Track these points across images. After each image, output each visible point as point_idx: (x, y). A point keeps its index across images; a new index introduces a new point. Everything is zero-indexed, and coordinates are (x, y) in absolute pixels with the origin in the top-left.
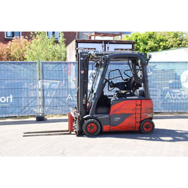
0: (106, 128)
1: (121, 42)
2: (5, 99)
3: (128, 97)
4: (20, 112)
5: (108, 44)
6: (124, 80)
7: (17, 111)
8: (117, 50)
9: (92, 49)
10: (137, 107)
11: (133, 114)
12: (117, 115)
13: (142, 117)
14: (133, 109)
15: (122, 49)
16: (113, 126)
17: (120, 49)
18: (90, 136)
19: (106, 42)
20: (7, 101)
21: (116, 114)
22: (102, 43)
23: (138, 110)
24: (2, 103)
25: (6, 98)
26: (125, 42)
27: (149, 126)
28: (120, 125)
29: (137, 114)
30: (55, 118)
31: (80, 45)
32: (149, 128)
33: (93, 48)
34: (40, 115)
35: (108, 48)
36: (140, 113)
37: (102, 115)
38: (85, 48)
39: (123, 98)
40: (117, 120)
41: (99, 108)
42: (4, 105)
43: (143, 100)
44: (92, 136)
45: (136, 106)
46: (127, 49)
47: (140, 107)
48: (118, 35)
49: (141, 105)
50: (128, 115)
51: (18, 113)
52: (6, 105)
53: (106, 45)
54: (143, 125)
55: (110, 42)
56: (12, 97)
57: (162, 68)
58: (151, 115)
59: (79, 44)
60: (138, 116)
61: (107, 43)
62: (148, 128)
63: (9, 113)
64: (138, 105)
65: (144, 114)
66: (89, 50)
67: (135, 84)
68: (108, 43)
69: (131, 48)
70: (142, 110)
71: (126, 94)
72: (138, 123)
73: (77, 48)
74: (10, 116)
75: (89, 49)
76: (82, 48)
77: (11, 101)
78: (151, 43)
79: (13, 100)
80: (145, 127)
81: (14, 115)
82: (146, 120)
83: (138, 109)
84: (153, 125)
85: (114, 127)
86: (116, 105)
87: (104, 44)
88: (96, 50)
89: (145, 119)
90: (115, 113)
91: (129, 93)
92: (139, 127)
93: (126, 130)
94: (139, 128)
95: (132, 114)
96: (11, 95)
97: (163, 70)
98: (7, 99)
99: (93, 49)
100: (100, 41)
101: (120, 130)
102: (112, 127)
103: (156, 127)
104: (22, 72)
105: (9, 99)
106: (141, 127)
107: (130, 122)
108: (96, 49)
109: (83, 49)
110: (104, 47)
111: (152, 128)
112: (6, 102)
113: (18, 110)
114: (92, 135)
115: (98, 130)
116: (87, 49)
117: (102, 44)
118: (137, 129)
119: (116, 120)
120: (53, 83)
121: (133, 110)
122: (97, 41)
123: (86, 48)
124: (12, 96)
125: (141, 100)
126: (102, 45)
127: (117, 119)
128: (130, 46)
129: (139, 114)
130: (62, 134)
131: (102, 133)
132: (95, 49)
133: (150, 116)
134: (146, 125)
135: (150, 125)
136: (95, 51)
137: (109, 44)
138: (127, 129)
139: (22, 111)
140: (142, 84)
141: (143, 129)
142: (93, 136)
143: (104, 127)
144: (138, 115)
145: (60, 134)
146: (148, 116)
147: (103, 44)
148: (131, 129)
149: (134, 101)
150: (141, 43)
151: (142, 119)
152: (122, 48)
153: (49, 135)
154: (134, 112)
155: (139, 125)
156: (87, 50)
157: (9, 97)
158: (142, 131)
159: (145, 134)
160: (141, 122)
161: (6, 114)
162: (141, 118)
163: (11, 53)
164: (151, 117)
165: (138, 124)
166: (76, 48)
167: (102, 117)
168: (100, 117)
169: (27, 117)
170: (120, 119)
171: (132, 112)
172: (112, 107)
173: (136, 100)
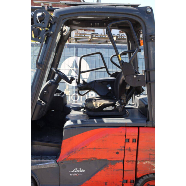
3: (105, 120)
9: (90, 30)
10: (128, 145)
11: (117, 161)
12: (75, 163)
13: (138, 169)
14: (118, 151)
21: (74, 160)
23: (129, 152)
29: (128, 161)
36: (135, 159)
37: (39, 160)
39: (95, 120)
40: (75, 174)
43: (143, 127)
45: (125, 142)
47: (136, 144)
49: (137, 141)
50: (105, 163)
60: (130, 166)
64: (131, 140)
65: (144, 163)
67: (128, 88)
70: (139, 152)
71: (104, 109)
72: (129, 183)
83: (130, 150)
86: (74, 137)
90: (73, 156)
91: (110, 108)
95: (114, 162)
108: (95, 30)
119: (73, 173)
121: (117, 153)
125: (139, 127)
127: (78, 171)
129: (133, 161)
140: (145, 88)
144: (130, 164)
149: (122, 130)
154: (120, 157)
156: (83, 32)
160: (137, 180)
162: (138, 173)
167: (39, 167)
168: (35, 165)
170: (83, 171)
171: (115, 157)
172: (64, 142)
173: (126, 127)
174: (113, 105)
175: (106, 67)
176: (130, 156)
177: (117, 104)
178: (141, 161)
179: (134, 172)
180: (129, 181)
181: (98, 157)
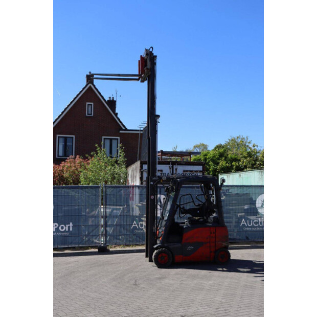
0: (178, 258)
1: (190, 163)
2: (65, 227)
4: (80, 242)
6: (197, 206)
7: (77, 241)
8: (186, 172)
12: (189, 244)
14: (207, 238)
15: (191, 171)
16: (185, 256)
17: (189, 171)
19: (174, 163)
20: (67, 230)
22: (169, 164)
23: (212, 238)
24: (61, 232)
27: (224, 256)
29: (212, 242)
30: (118, 249)
32: (225, 258)
34: (102, 245)
35: (176, 169)
36: (215, 241)
42: (63, 234)
43: (217, 227)
45: (210, 234)
46: (198, 171)
47: (214, 235)
48: (187, 156)
49: (215, 233)
50: (202, 244)
52: (65, 234)
53: (174, 166)
54: (218, 255)
55: (178, 163)
56: (72, 225)
57: (236, 193)
59: (144, 165)
60: (213, 244)
61: (175, 165)
64: (212, 233)
65: (219, 243)
67: (209, 210)
69: (201, 170)
70: (216, 238)
73: (142, 170)
74: (70, 246)
77: (71, 230)
78: (222, 163)
79: (72, 229)
81: (73, 246)
84: (229, 255)
85: (187, 257)
88: (163, 172)
89: (220, 249)
90: (188, 241)
91: (202, 220)
92: (214, 257)
95: (206, 243)
96: (71, 223)
97: (238, 194)
98: (67, 227)
99: (160, 170)
100: (167, 162)
101: (193, 260)
103: (232, 257)
105: (69, 227)
106: (216, 256)
107: (204, 252)
110: (172, 169)
111: (227, 258)
115: (170, 261)
117: (169, 166)
118: (212, 260)
119: (188, 249)
120: (117, 209)
122: (164, 162)
125: (215, 227)
127: (190, 248)
128: (200, 168)
132: (162, 171)
133: (225, 245)
134: (222, 255)
136: (161, 173)
137: (178, 165)
138: (200, 259)
141: (218, 259)
143: (176, 258)
146: (223, 245)
147: (171, 166)
150: (211, 163)
154: (208, 240)
157: (69, 225)
158: (218, 262)
160: (216, 251)
161: (65, 244)
162: (216, 247)
163: (64, 175)
165: (213, 254)
166: (140, 169)
167: (174, 247)
168: (172, 246)
169: (87, 248)
170: (193, 248)
171: (206, 240)
172: (184, 235)
175: (193, 202)
178: (217, 242)
180: (213, 252)
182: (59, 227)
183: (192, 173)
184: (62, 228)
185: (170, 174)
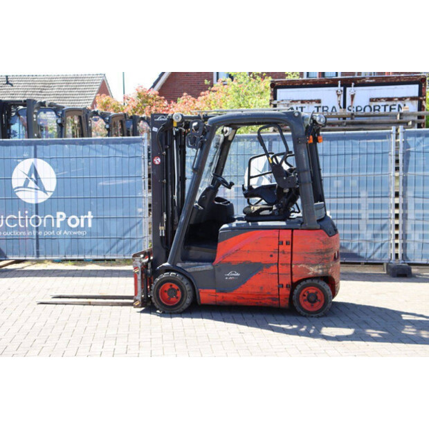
0: (206, 296)
1: (389, 80)
2: (78, 220)
3: (260, 223)
4: (106, 249)
5: (353, 88)
7: (100, 247)
8: (376, 101)
9: (311, 101)
10: (281, 248)
11: (272, 264)
12: (230, 267)
13: (293, 273)
14: (272, 253)
15: (390, 99)
16: (221, 292)
17: (384, 99)
18: (166, 312)
19: (347, 83)
20: (82, 226)
21: (229, 263)
22: (337, 86)
23: (283, 255)
24: (71, 229)
25: (80, 218)
26: (398, 80)
27: (317, 297)
28: (239, 291)
29: (282, 264)
31: (282, 93)
32: (317, 303)
33: (313, 99)
35: (353, 97)
36: (290, 263)
37: (196, 263)
38: (295, 99)
39: (250, 223)
40: (230, 278)
41: (193, 247)
42: (75, 233)
43: (297, 229)
44: (171, 313)
45: (279, 245)
46: (406, 98)
47: (290, 246)
49: (291, 243)
50: (256, 268)
51: (104, 252)
52: (80, 233)
53: (348, 89)
54: (299, 294)
55: (358, 82)
56: (92, 217)
58: (318, 269)
59: (278, 90)
60: (284, 270)
61: (350, 86)
62: (315, 301)
63: (84, 253)
64: (284, 243)
65: (299, 266)
66: (303, 105)
68: (353, 84)
69: (416, 94)
70: (294, 255)
71: (261, 213)
72: (285, 288)
73: (275, 102)
75: (303, 102)
76: (286, 100)
77: (90, 225)
79: (93, 224)
80: (305, 298)
81: (95, 257)
82: (308, 281)
83: (284, 253)
85: (225, 295)
86: (229, 240)
87: (342, 88)
88: (322, 104)
89: (305, 279)
90: (227, 259)
92: (288, 297)
93: (256, 304)
94: (288, 301)
95: (268, 265)
96: (90, 213)
98: (82, 221)
99: (314, 101)
100: (331, 82)
101: (240, 302)
102: (221, 295)
104: (112, 160)
105: (86, 220)
106: (294, 297)
107: (264, 285)
108: (322, 101)
109: (288, 102)
110: (342, 96)
111: (323, 302)
112: (78, 228)
113: (102, 245)
114: (170, 310)
115: (184, 299)
116: (299, 102)
117: (336, 88)
118: (284, 303)
119: (228, 277)
121: (271, 256)
122: (325, 82)
123: (297, 101)
124: (92, 215)
125: (292, 230)
126: (337, 91)
127: (233, 275)
128: (413, 90)
129: (287, 264)
130: (118, 304)
131: (196, 308)
132: (319, 101)
133: (316, 271)
134: (309, 295)
135: (318, 295)
136: (318, 108)
137: (355, 86)
138: (258, 301)
139: (111, 249)
141: (299, 303)
142: (174, 313)
143: (201, 294)
144: (284, 267)
145: (113, 304)
146: (309, 271)
147: (340, 88)
148: (268, 302)
149: (276, 233)
151: (295, 279)
152: (390, 96)
153: (90, 304)
154: (274, 259)
155: (288, 293)
156: (299, 105)
157: (85, 217)
158: (299, 309)
159: (305, 316)
160: (293, 286)
161: (78, 253)
162: (293, 276)
164: (317, 274)
165: (285, 292)
166: (271, 101)
167: (196, 270)
168: (192, 268)
170: (238, 274)
171: (269, 260)
172: (220, 245)
173: (279, 229)
174: (271, 209)
176: (285, 259)
177: (274, 208)
178: (296, 264)
179: (290, 276)
180: (285, 286)
181: (253, 260)
182: (67, 218)
183: (390, 103)
184: (73, 221)
185: (337, 108)
